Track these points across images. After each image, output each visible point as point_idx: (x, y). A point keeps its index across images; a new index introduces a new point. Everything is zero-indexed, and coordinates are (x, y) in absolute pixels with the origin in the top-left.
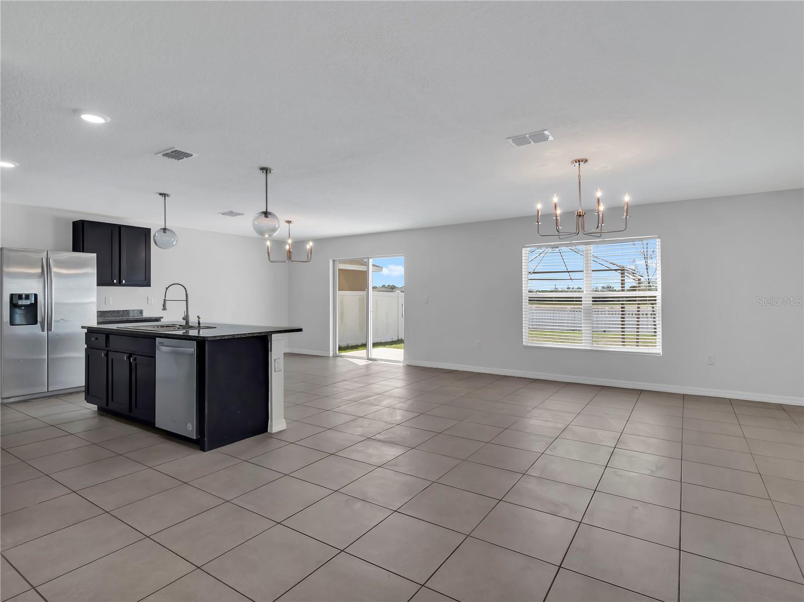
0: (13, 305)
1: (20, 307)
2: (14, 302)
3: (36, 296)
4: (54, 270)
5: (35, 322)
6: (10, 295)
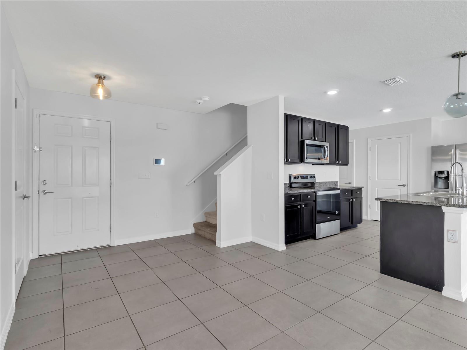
1: (440, 178)
2: (437, 176)
3: (448, 172)
5: (448, 188)
6: (435, 172)
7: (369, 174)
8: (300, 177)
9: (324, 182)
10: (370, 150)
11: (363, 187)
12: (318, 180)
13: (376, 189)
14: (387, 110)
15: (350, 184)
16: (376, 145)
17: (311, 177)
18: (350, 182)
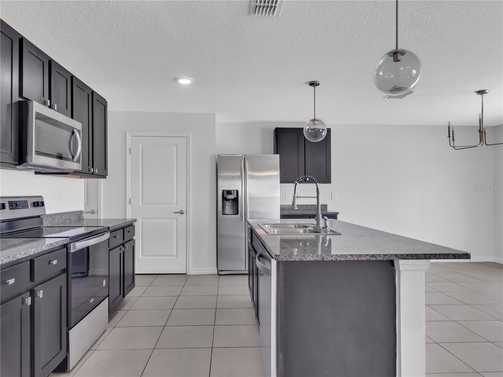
0: (224, 199)
1: (228, 200)
2: (224, 197)
3: (237, 191)
4: (249, 173)
5: (237, 214)
6: (222, 191)
7: (129, 196)
8: (7, 206)
9: (59, 214)
10: (130, 154)
11: (135, 220)
12: (50, 209)
13: (141, 219)
14: (185, 81)
15: (93, 213)
16: (140, 145)
17: (34, 203)
18: (93, 211)
